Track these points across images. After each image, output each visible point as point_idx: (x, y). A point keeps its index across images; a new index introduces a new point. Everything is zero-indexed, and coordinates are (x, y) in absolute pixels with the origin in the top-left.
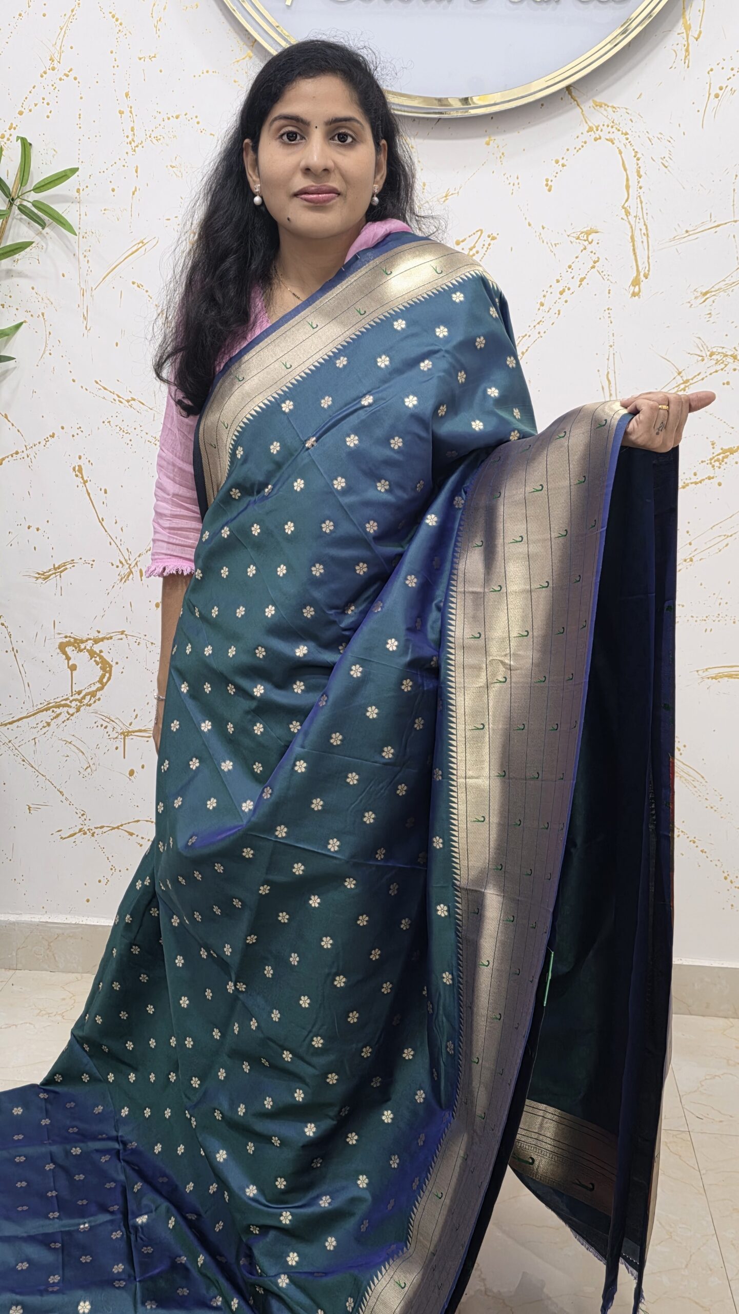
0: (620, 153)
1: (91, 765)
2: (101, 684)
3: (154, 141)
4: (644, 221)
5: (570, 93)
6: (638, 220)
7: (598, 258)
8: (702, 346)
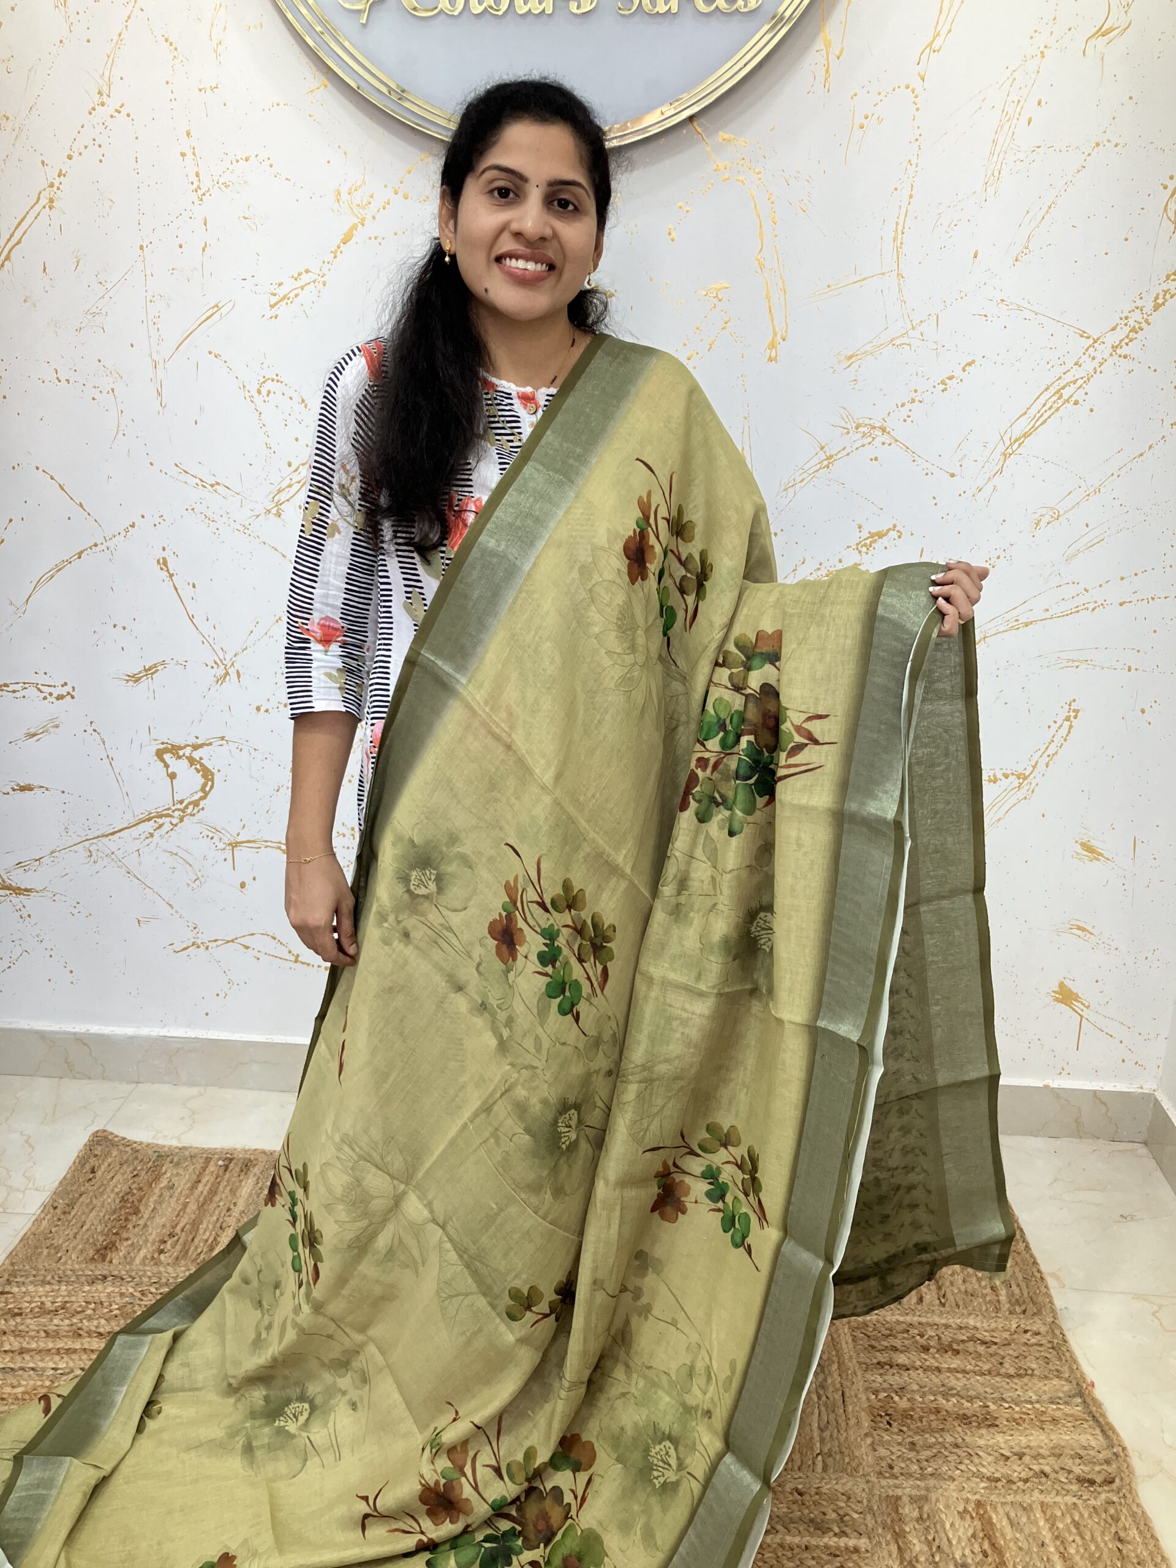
0: (752, 196)
1: (200, 877)
2: (203, 793)
3: (222, 187)
4: (781, 275)
5: (693, 124)
6: (773, 274)
7: (730, 318)
8: (848, 417)
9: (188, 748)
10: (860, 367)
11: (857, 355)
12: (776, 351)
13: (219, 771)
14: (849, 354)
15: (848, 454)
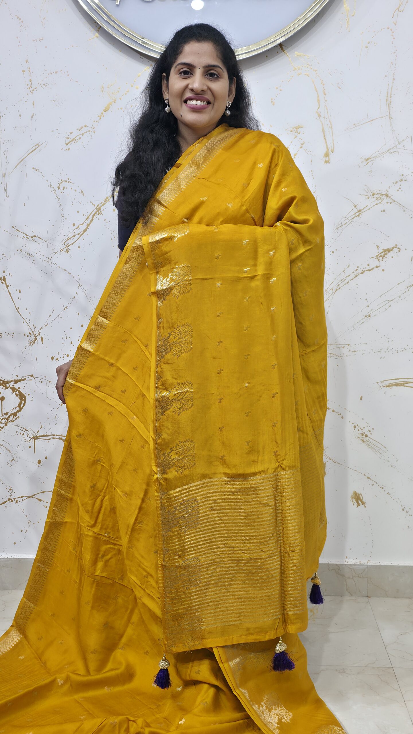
0: (313, 82)
1: (15, 458)
2: (19, 408)
3: (43, 86)
4: (330, 120)
5: (282, 49)
6: (326, 119)
7: (304, 142)
8: (368, 190)
9: (12, 382)
10: (373, 164)
11: (371, 158)
12: (329, 158)
13: (29, 395)
14: (367, 158)
15: (369, 209)
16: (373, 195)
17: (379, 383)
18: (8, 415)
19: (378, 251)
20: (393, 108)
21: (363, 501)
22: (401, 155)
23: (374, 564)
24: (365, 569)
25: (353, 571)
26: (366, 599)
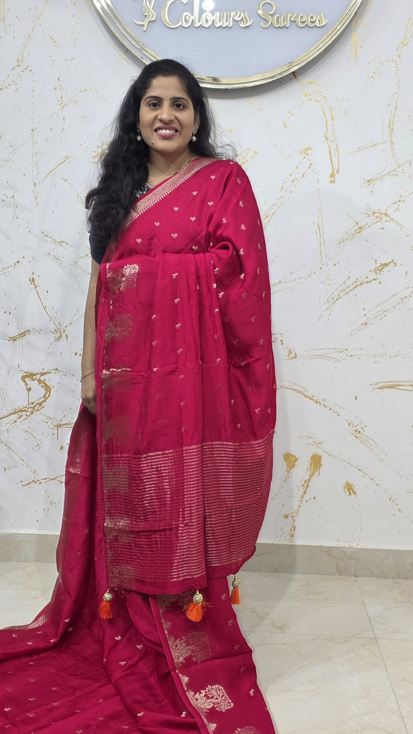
0: (322, 107)
1: (39, 444)
2: (44, 398)
3: (73, 103)
4: (336, 143)
5: (295, 76)
6: (332, 143)
7: (312, 163)
8: (368, 209)
9: (38, 375)
10: (374, 185)
11: (373, 180)
12: (334, 178)
13: (53, 387)
14: (369, 180)
15: (369, 226)
16: (374, 213)
17: (373, 385)
18: (34, 405)
19: (376, 265)
20: (394, 134)
21: (355, 490)
22: (400, 178)
23: (362, 547)
24: (354, 552)
25: (343, 553)
26: (353, 578)
